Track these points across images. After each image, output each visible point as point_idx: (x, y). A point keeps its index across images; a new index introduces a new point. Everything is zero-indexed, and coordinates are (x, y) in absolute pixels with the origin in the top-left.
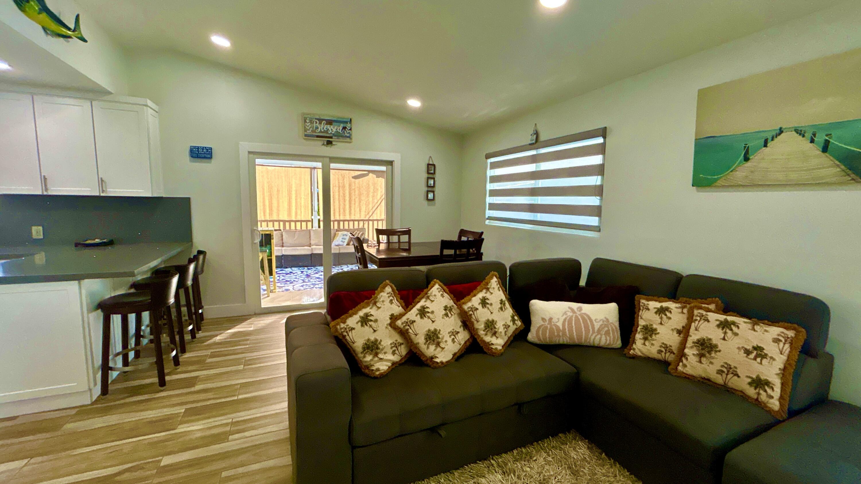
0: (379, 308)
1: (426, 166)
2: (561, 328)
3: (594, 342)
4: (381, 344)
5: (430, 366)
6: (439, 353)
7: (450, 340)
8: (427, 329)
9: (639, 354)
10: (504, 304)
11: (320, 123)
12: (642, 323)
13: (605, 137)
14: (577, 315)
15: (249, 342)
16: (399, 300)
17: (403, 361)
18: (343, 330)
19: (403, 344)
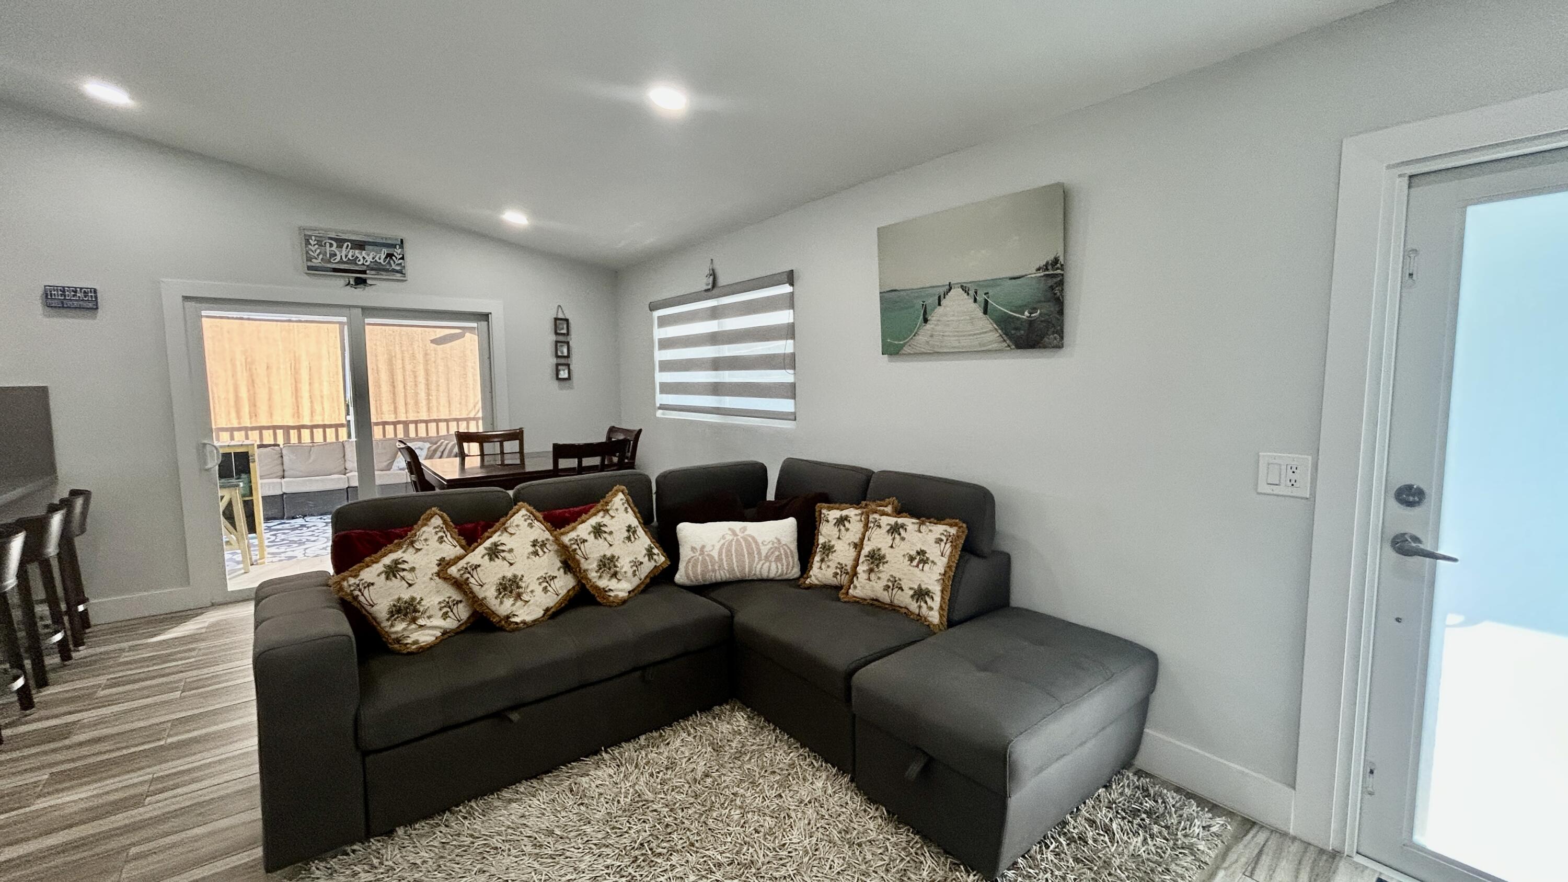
0: (418, 550)
1: (553, 323)
2: (717, 559)
3: (761, 574)
4: (423, 603)
5: (505, 630)
6: (520, 608)
7: (539, 589)
8: (500, 576)
9: (817, 582)
10: (634, 532)
11: (340, 247)
12: (821, 540)
13: (792, 284)
14: (739, 537)
15: (193, 654)
16: (456, 537)
17: (463, 628)
18: (352, 588)
19: (461, 601)
